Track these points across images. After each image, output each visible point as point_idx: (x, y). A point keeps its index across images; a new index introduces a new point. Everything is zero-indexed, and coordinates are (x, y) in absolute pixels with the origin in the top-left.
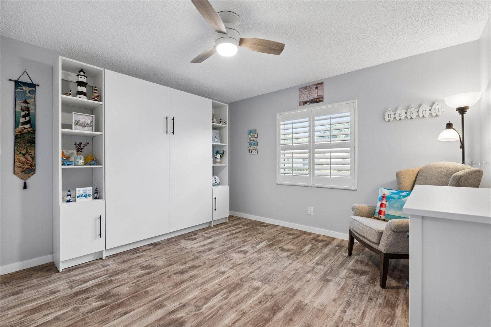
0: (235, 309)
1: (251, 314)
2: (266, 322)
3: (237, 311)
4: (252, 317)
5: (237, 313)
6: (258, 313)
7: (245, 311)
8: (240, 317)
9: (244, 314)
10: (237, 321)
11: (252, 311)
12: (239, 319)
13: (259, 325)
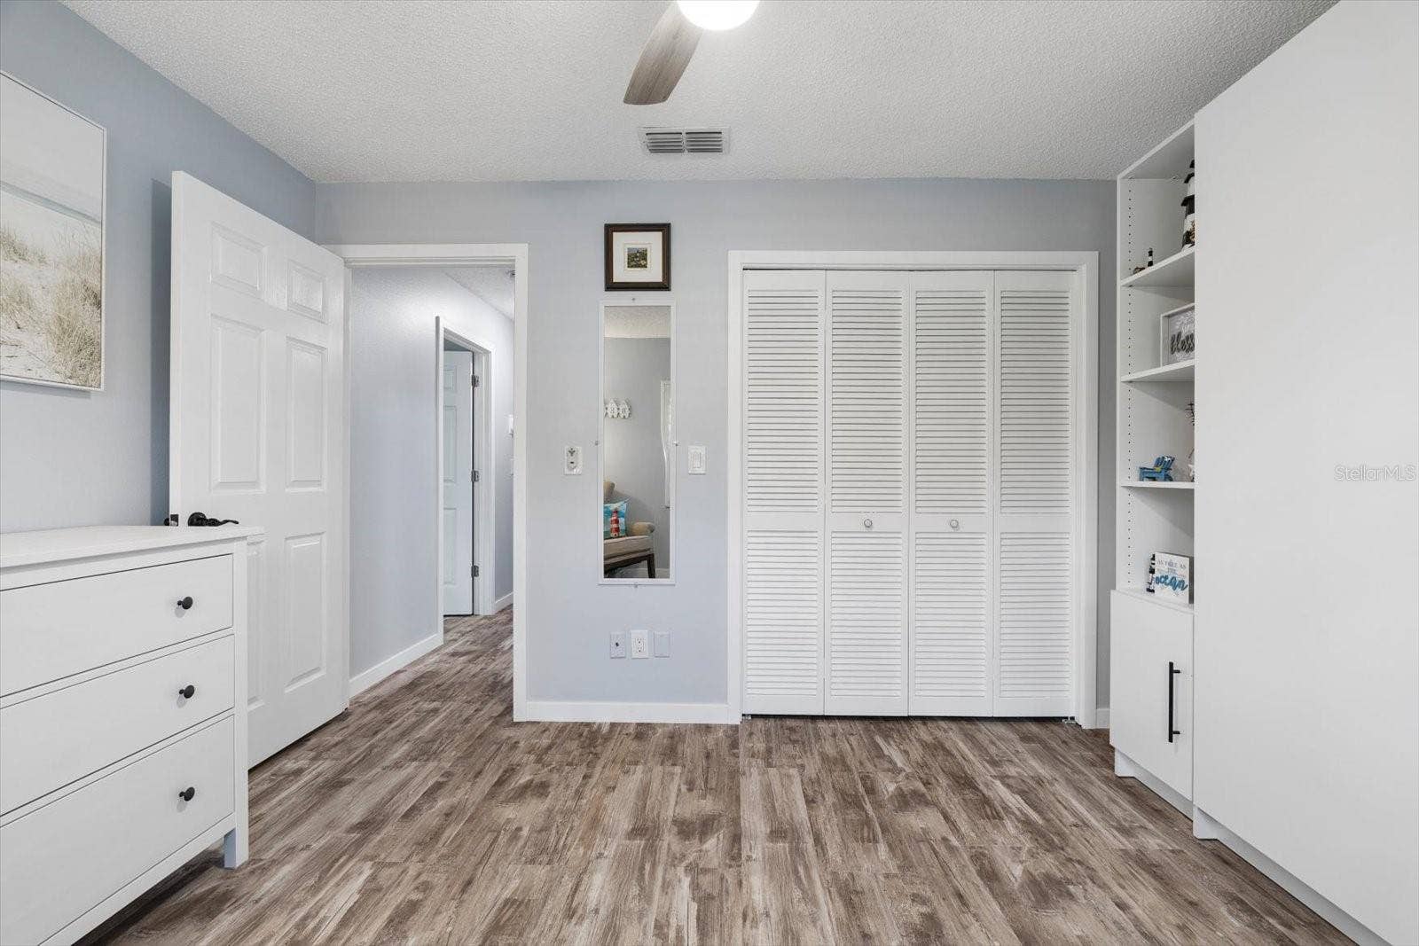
0: (603, 911)
1: (549, 922)
2: (498, 922)
3: (597, 911)
4: (543, 916)
5: (592, 906)
6: (533, 935)
7: (574, 921)
8: (572, 901)
9: (570, 913)
10: (575, 890)
11: (554, 931)
12: (573, 896)
13: (512, 910)
